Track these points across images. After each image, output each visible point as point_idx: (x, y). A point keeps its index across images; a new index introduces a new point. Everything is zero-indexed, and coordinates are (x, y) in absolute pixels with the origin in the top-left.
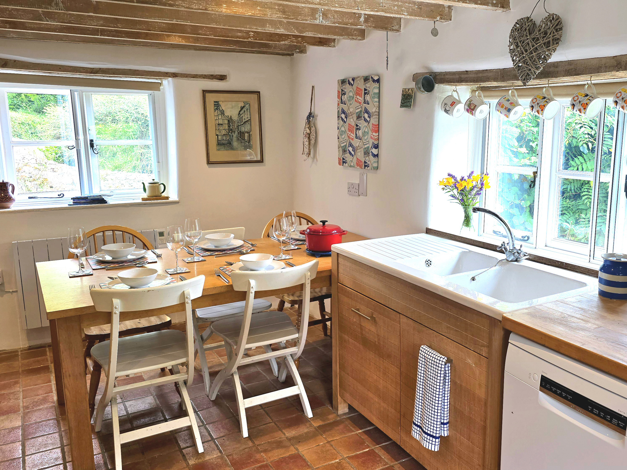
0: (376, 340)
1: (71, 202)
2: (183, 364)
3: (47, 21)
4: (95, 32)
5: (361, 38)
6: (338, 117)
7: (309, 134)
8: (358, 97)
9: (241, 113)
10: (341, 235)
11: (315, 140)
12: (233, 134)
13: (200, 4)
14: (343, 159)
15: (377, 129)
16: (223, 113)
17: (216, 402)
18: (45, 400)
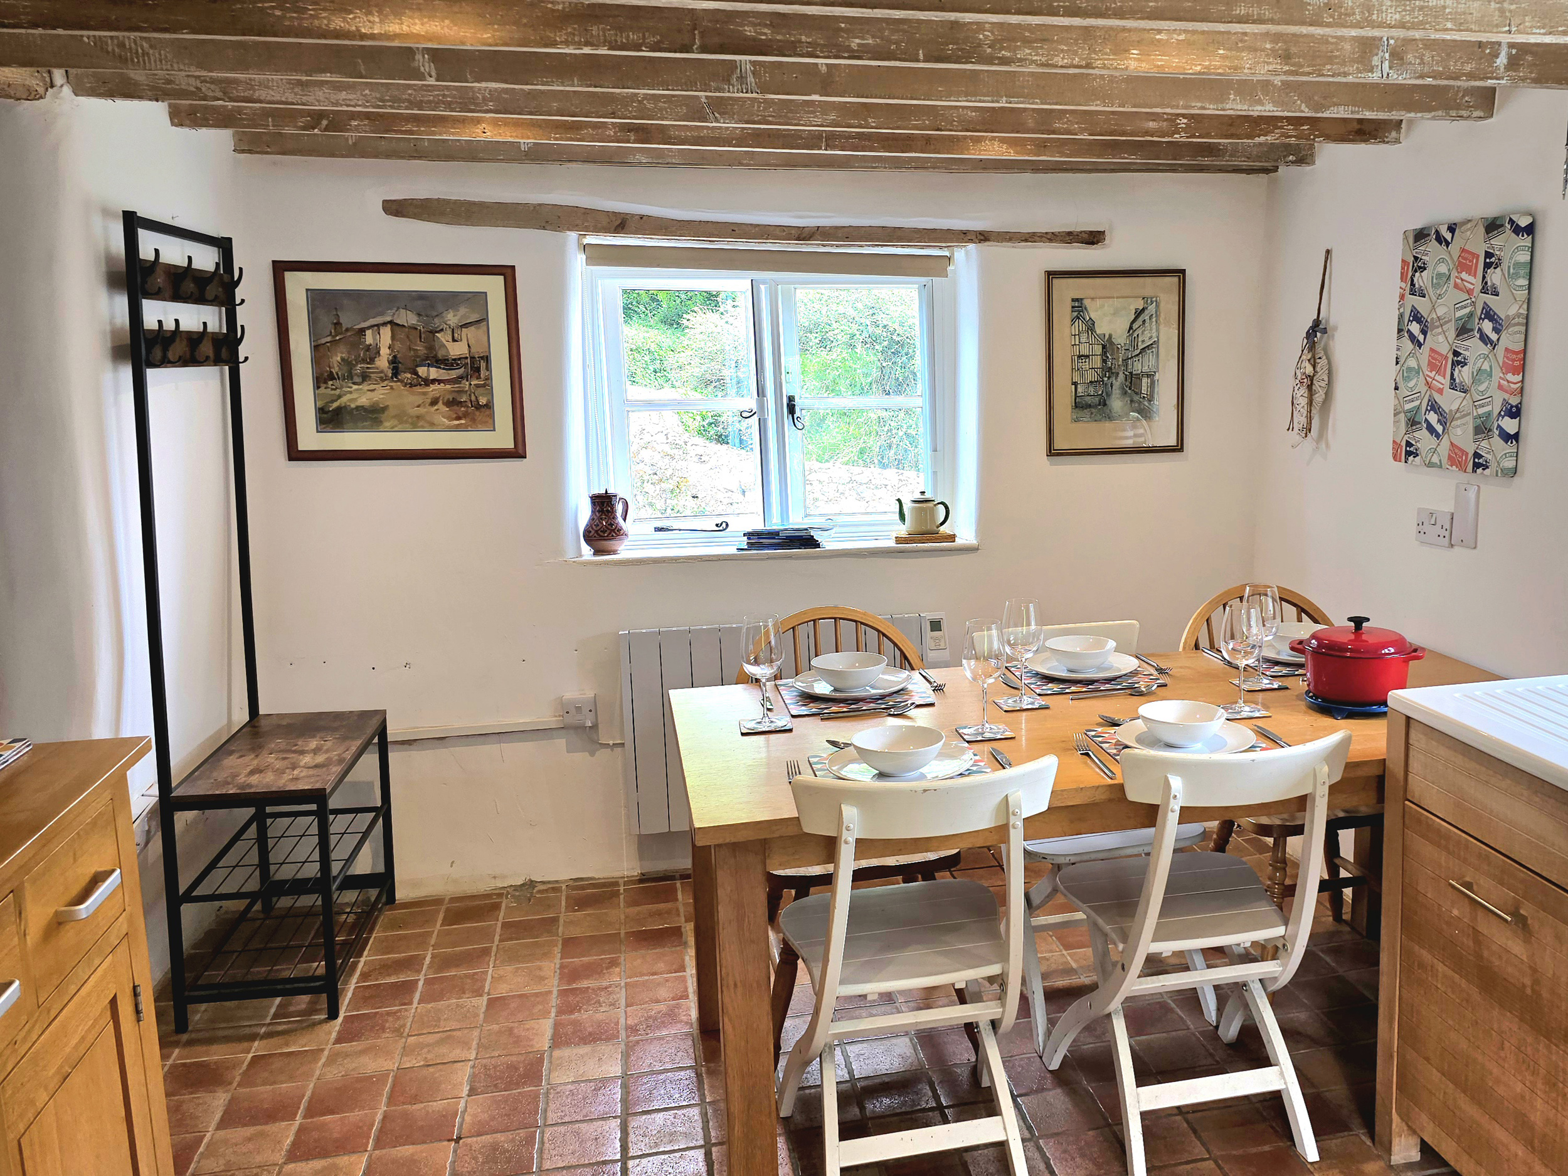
1: (744, 542)
2: (991, 979)
3: (717, 121)
4: (814, 140)
5: (1482, 114)
6: (1400, 331)
7: (1311, 378)
8: (1464, 275)
9: (1135, 326)
10: (1408, 661)
11: (1326, 394)
12: (1113, 379)
13: (1076, 53)
14: (1409, 444)
15: (1520, 363)
16: (1091, 327)
17: (1061, 1077)
18: (671, 1016)
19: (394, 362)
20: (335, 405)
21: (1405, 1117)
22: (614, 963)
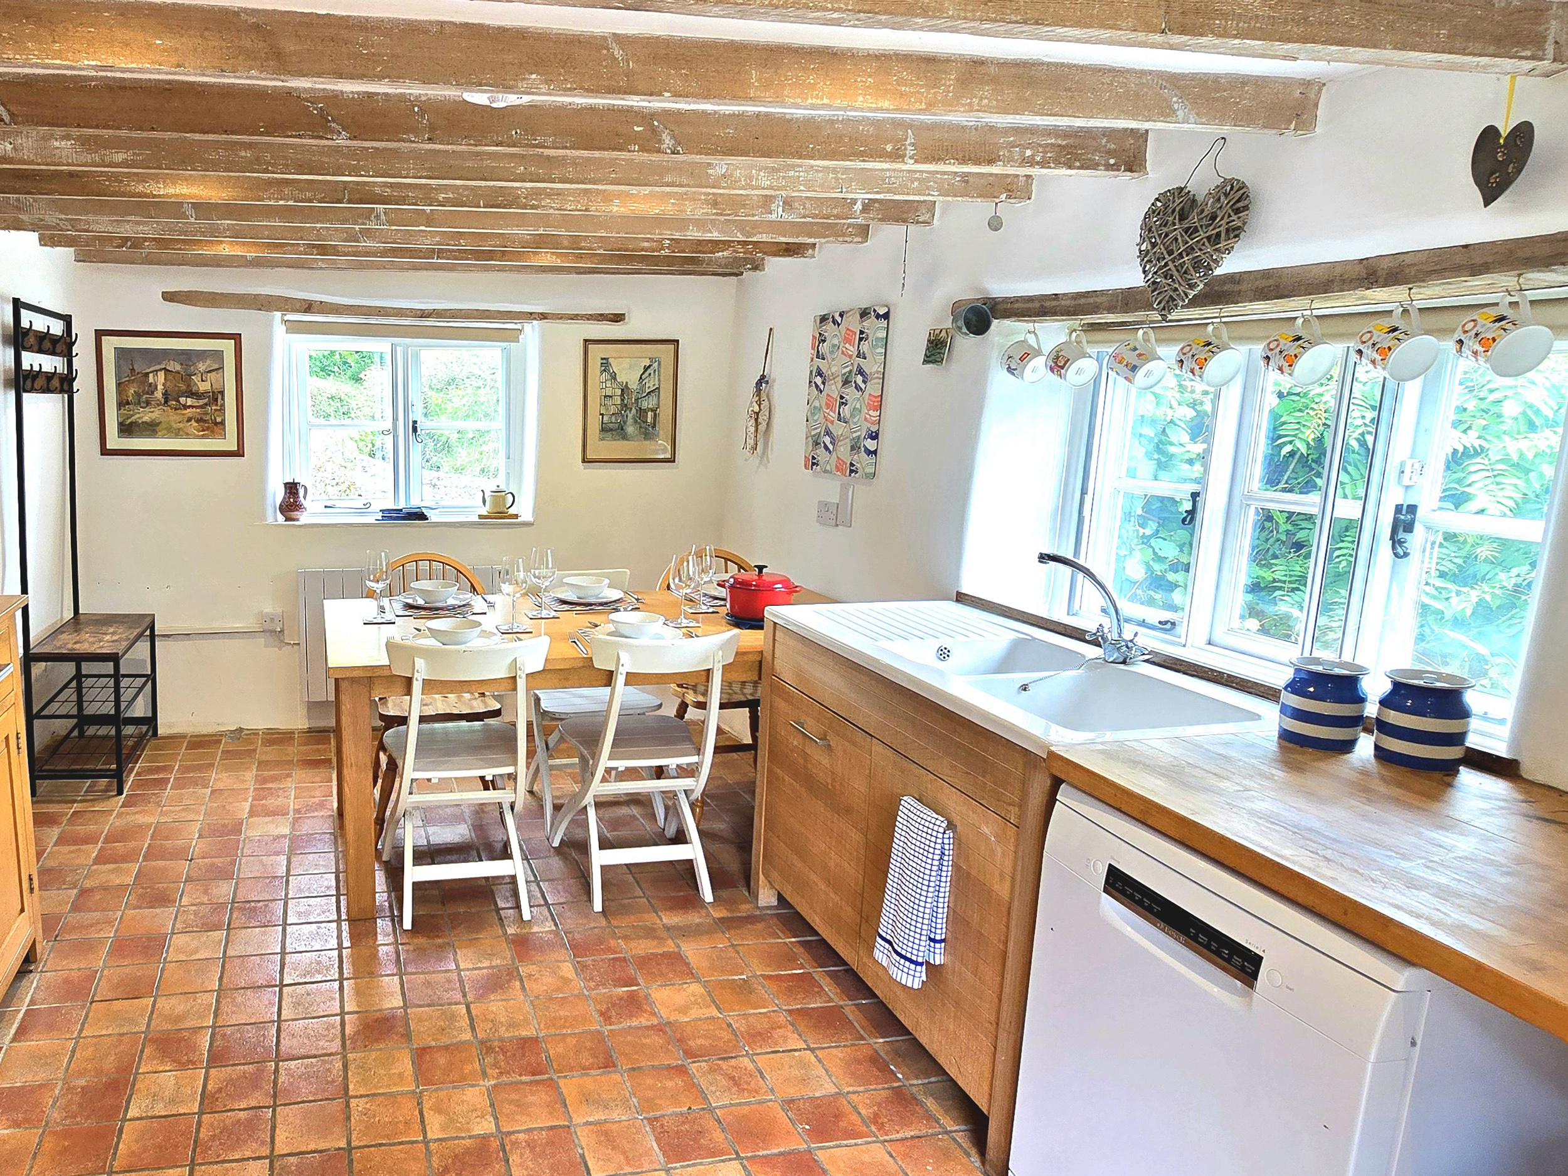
0: (829, 781)
1: (379, 516)
2: (509, 775)
3: (365, 242)
4: (430, 253)
5: (860, 240)
6: (810, 382)
7: (757, 414)
8: (847, 345)
9: (643, 377)
10: (790, 593)
11: (768, 424)
12: (628, 412)
13: (579, 202)
14: (814, 458)
15: (879, 404)
16: (614, 377)
17: (559, 851)
18: (321, 805)
19: (166, 394)
20: (129, 421)
21: (766, 876)
22: (289, 776)
